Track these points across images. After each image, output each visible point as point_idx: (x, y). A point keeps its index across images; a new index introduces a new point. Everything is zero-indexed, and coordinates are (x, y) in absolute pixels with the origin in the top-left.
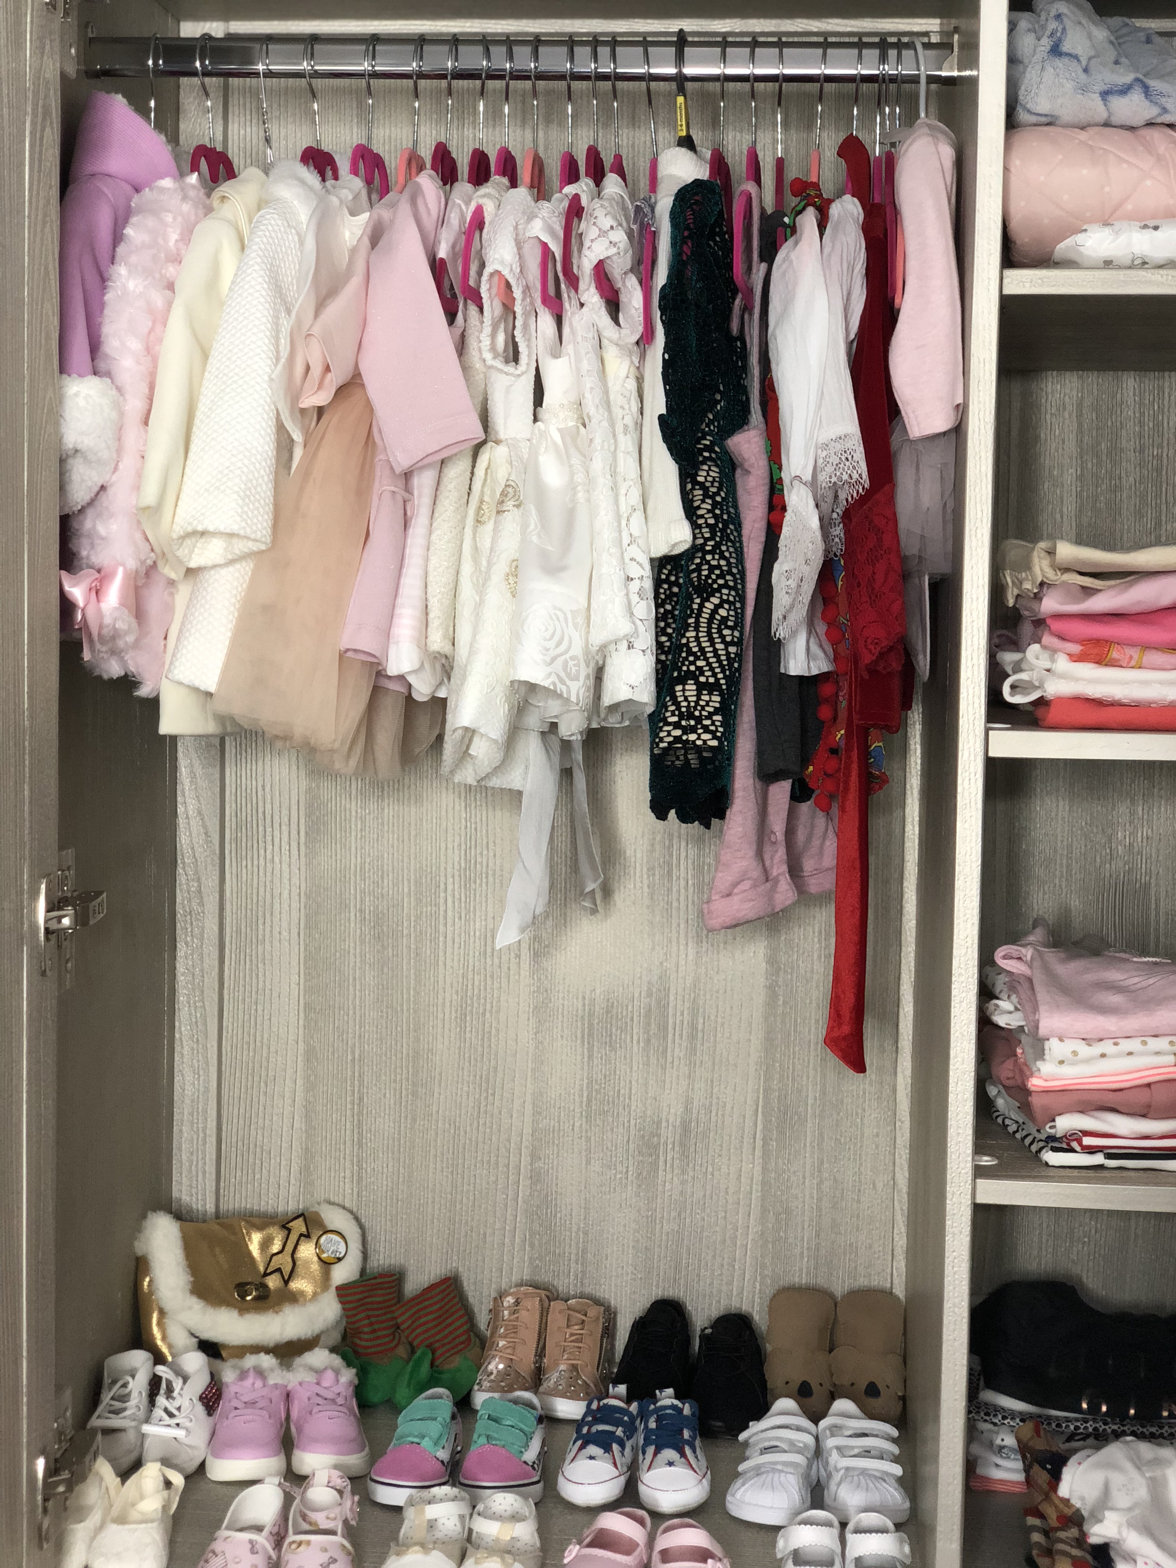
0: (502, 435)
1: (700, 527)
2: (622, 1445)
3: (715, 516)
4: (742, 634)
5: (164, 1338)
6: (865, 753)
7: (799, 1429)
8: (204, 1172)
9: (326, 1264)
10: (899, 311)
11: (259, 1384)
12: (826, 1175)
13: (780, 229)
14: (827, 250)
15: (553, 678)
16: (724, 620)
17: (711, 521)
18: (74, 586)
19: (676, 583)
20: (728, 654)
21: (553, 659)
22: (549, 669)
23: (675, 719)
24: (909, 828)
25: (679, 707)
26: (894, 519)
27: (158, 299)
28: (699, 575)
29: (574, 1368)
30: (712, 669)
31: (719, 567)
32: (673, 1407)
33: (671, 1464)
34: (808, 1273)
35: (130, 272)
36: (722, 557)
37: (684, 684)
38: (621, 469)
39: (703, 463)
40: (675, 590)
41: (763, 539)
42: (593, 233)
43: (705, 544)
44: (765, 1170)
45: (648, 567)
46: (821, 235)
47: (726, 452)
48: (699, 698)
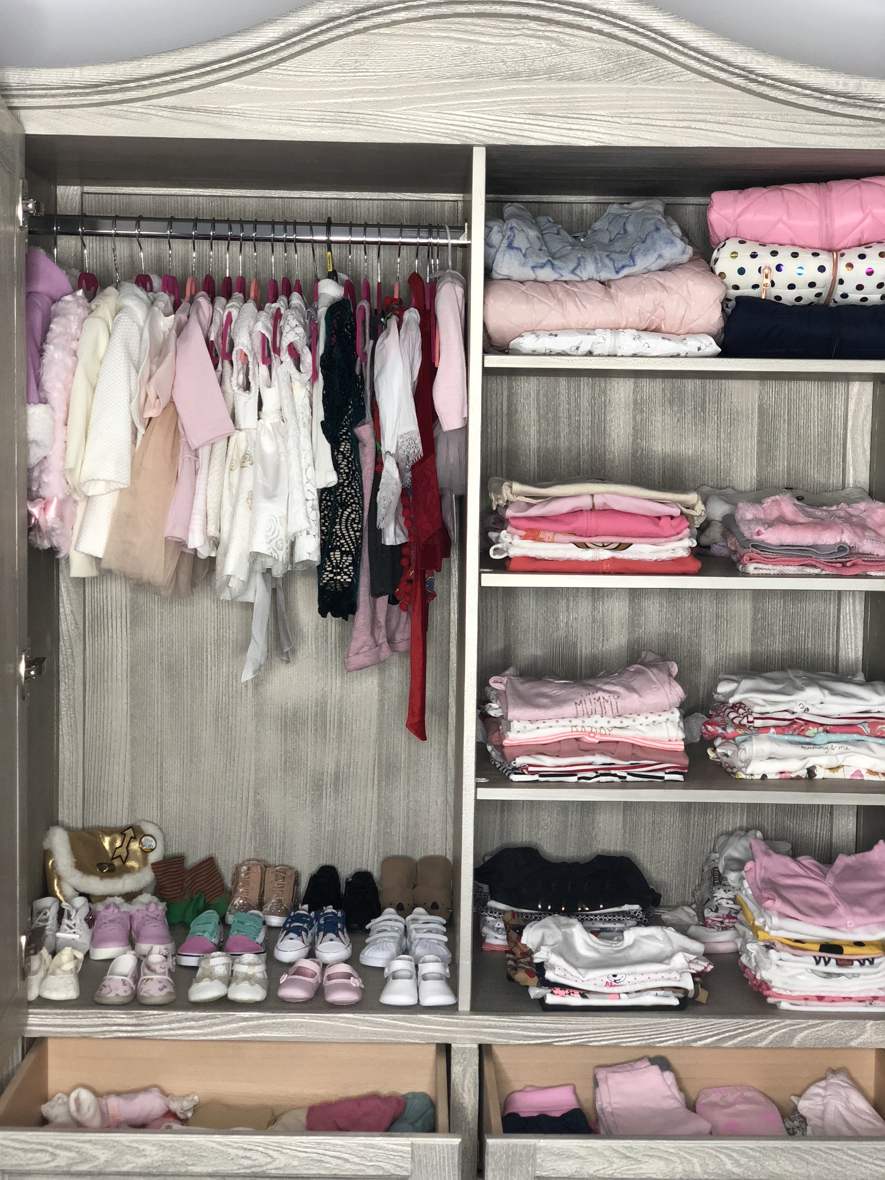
0: (242, 427)
1: (341, 473)
2: (307, 933)
3: (349, 468)
4: (362, 526)
5: (61, 892)
6: (424, 582)
7: (396, 920)
8: (76, 807)
9: (145, 853)
10: (437, 369)
11: (116, 911)
12: (411, 798)
13: (379, 325)
14: (402, 337)
15: (271, 550)
16: (354, 519)
17: (347, 471)
18: (34, 507)
19: (330, 501)
20: (356, 536)
21: (271, 541)
22: (269, 546)
23: (330, 569)
24: (452, 615)
25: (332, 563)
26: (435, 472)
27: (69, 361)
28: (341, 498)
29: (280, 901)
30: (348, 544)
31: (351, 493)
32: (332, 913)
33: (331, 940)
34: (402, 850)
35: (55, 348)
36: (352, 488)
37: (334, 552)
38: (302, 444)
39: (343, 441)
40: (329, 503)
41: (372, 478)
42: (287, 328)
43: (344, 482)
44: (379, 797)
45: (316, 494)
46: (399, 329)
47: (354, 435)
48: (342, 558)
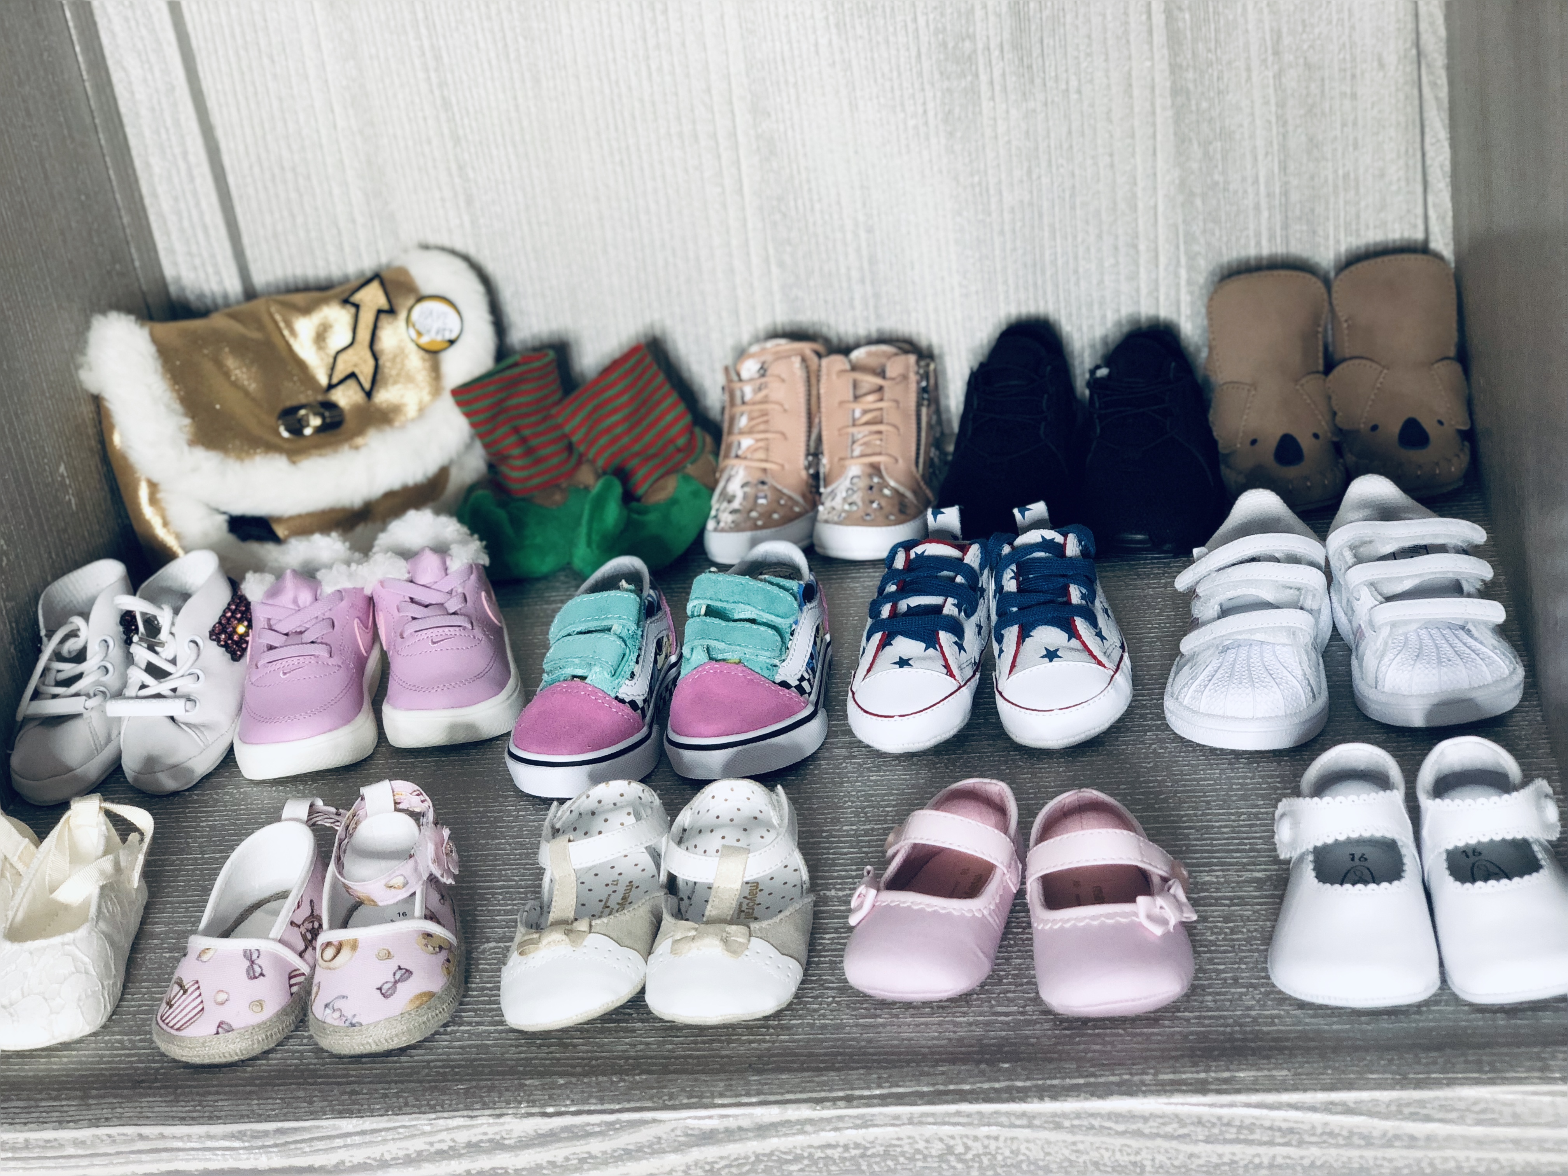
2: (957, 629)
7: (1293, 559)
11: (305, 596)
29: (876, 469)
32: (1046, 545)
33: (1051, 655)
